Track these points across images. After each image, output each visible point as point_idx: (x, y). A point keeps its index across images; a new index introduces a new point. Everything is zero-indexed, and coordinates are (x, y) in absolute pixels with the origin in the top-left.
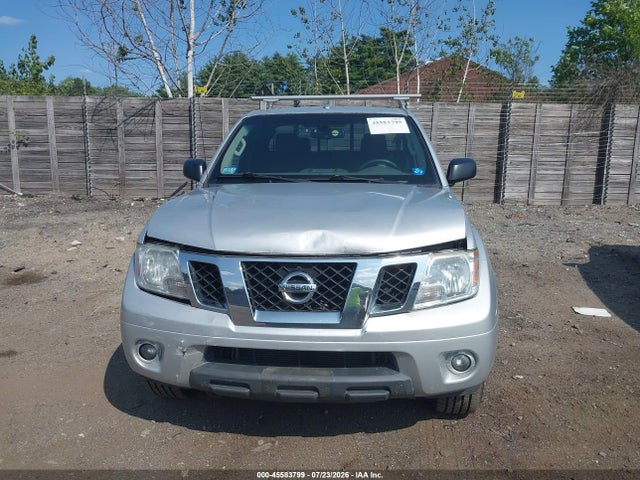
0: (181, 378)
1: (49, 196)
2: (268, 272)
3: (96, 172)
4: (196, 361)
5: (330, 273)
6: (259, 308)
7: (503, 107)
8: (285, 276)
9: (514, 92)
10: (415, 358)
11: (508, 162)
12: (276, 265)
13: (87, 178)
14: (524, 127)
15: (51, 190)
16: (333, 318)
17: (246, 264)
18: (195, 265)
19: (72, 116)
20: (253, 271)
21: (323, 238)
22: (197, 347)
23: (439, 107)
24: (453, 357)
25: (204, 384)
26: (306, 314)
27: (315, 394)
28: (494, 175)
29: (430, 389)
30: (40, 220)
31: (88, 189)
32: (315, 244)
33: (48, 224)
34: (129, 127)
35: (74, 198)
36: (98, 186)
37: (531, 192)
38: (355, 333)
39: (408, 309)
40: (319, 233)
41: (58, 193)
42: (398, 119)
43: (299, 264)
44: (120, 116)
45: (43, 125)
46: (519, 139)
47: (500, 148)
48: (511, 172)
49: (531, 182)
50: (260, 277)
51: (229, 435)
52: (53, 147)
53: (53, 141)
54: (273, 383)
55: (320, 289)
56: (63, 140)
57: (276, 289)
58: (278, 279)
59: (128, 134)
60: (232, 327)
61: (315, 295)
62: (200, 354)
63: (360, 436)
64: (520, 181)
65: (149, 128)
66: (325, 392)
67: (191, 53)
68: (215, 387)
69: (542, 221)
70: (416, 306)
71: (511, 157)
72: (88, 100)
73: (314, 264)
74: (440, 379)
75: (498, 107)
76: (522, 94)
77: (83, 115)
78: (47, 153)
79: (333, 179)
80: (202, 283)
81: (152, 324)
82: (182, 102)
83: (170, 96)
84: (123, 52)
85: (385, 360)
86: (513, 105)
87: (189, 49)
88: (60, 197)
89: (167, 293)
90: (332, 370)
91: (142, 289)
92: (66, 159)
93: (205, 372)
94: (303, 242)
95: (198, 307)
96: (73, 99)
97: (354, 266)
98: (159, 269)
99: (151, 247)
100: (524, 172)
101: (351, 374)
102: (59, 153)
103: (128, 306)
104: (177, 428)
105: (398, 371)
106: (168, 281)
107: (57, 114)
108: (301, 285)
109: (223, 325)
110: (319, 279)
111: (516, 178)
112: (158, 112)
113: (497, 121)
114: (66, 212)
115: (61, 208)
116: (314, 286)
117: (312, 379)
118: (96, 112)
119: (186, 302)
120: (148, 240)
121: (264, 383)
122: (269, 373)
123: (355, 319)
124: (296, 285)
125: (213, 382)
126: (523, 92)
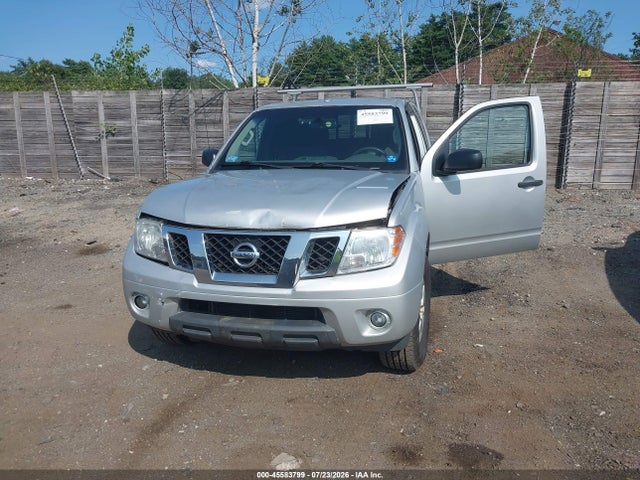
0: (163, 323)
1: (131, 181)
2: (225, 242)
3: (171, 158)
4: (172, 309)
5: (271, 244)
6: (217, 271)
7: (568, 87)
8: (236, 245)
9: (580, 71)
10: (336, 313)
11: (571, 144)
12: (231, 237)
13: (162, 164)
14: (591, 107)
15: (133, 175)
16: (271, 279)
17: (208, 236)
18: (174, 235)
19: (152, 107)
20: (213, 241)
21: (267, 215)
22: (173, 299)
23: (498, 89)
24: (372, 314)
25: (179, 328)
26: (251, 276)
27: (259, 339)
28: (557, 158)
29: (351, 339)
30: (118, 202)
31: (164, 174)
32: (261, 221)
33: (123, 205)
34: (200, 116)
35: (152, 182)
36: (172, 171)
37: (596, 175)
38: (287, 291)
39: (333, 274)
40: (265, 211)
41: (138, 177)
42: (385, 110)
43: (248, 236)
44: (192, 106)
45: (127, 117)
46: (584, 120)
47: (564, 130)
48: (573, 153)
49: (598, 163)
50: (218, 246)
51: (209, 373)
52: (135, 136)
53: (135, 130)
54: (226, 329)
55: (262, 256)
56: (143, 130)
57: (229, 255)
58: (231, 248)
59: (198, 123)
60: (196, 283)
61: (259, 261)
62: (175, 305)
63: (314, 380)
64: (585, 164)
65: (217, 117)
66: (267, 338)
67: (256, 44)
68: (187, 331)
69: (595, 206)
70: (339, 272)
71: (575, 139)
72: (165, 92)
73: (259, 236)
74: (359, 333)
75: (563, 86)
76: (589, 73)
77: (161, 107)
78: (130, 141)
79: (314, 167)
80: (178, 249)
81: (141, 280)
82: (247, 92)
83: (237, 86)
84: (194, 47)
85: (314, 314)
86: (579, 84)
87: (254, 41)
88: (141, 181)
89: (155, 257)
90: (272, 321)
91: (138, 254)
92: (146, 146)
93: (180, 319)
94: (250, 218)
95: (174, 268)
96: (152, 93)
97: (288, 238)
98: (151, 238)
99: (144, 221)
100: (590, 154)
101: (288, 325)
102: (140, 141)
103: (126, 267)
104: (171, 365)
105: (325, 323)
106: (155, 248)
107: (140, 107)
108: (247, 253)
109: (190, 283)
110: (262, 248)
111: (580, 160)
112: (226, 101)
113: (560, 102)
114: (141, 195)
115: (137, 191)
116: (258, 254)
117: (256, 327)
118: (172, 104)
119: (166, 264)
120: (144, 215)
121: (221, 328)
122: (226, 321)
123: (288, 281)
124: (242, 253)
125: (185, 327)
126: (590, 70)
